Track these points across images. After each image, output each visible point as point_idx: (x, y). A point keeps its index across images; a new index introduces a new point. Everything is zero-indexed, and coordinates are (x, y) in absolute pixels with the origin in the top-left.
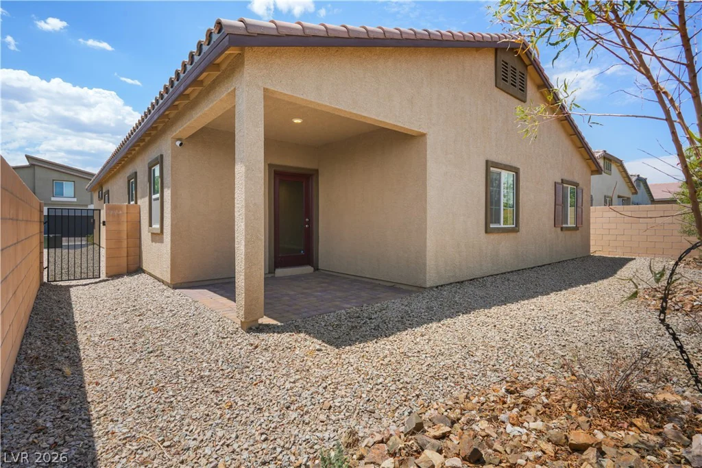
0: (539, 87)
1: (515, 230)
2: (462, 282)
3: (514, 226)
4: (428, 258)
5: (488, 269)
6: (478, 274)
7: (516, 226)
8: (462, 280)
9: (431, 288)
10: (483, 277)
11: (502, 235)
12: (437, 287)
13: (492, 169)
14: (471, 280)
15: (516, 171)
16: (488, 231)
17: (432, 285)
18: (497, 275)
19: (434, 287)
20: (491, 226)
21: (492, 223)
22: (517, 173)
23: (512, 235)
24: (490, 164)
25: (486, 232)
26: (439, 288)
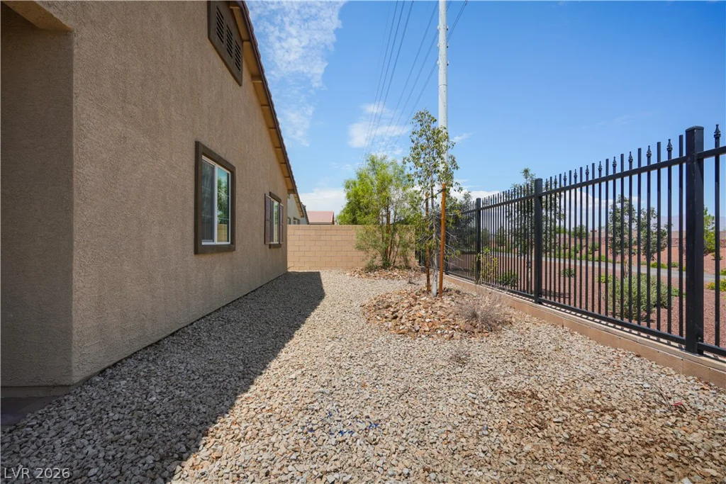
0: (253, 77)
1: (230, 249)
2: (157, 343)
3: (229, 243)
4: (76, 316)
5: (198, 307)
6: (183, 321)
7: (232, 243)
8: (156, 339)
9: (88, 381)
10: (192, 324)
11: (216, 256)
12: (103, 372)
13: (204, 158)
14: (173, 334)
15: (231, 169)
16: (198, 250)
17: (88, 374)
18: (210, 314)
19: (94, 375)
20: (203, 243)
21: (203, 239)
22: (231, 172)
23: (227, 255)
24: (201, 150)
25: (196, 252)
26: (109, 371)
